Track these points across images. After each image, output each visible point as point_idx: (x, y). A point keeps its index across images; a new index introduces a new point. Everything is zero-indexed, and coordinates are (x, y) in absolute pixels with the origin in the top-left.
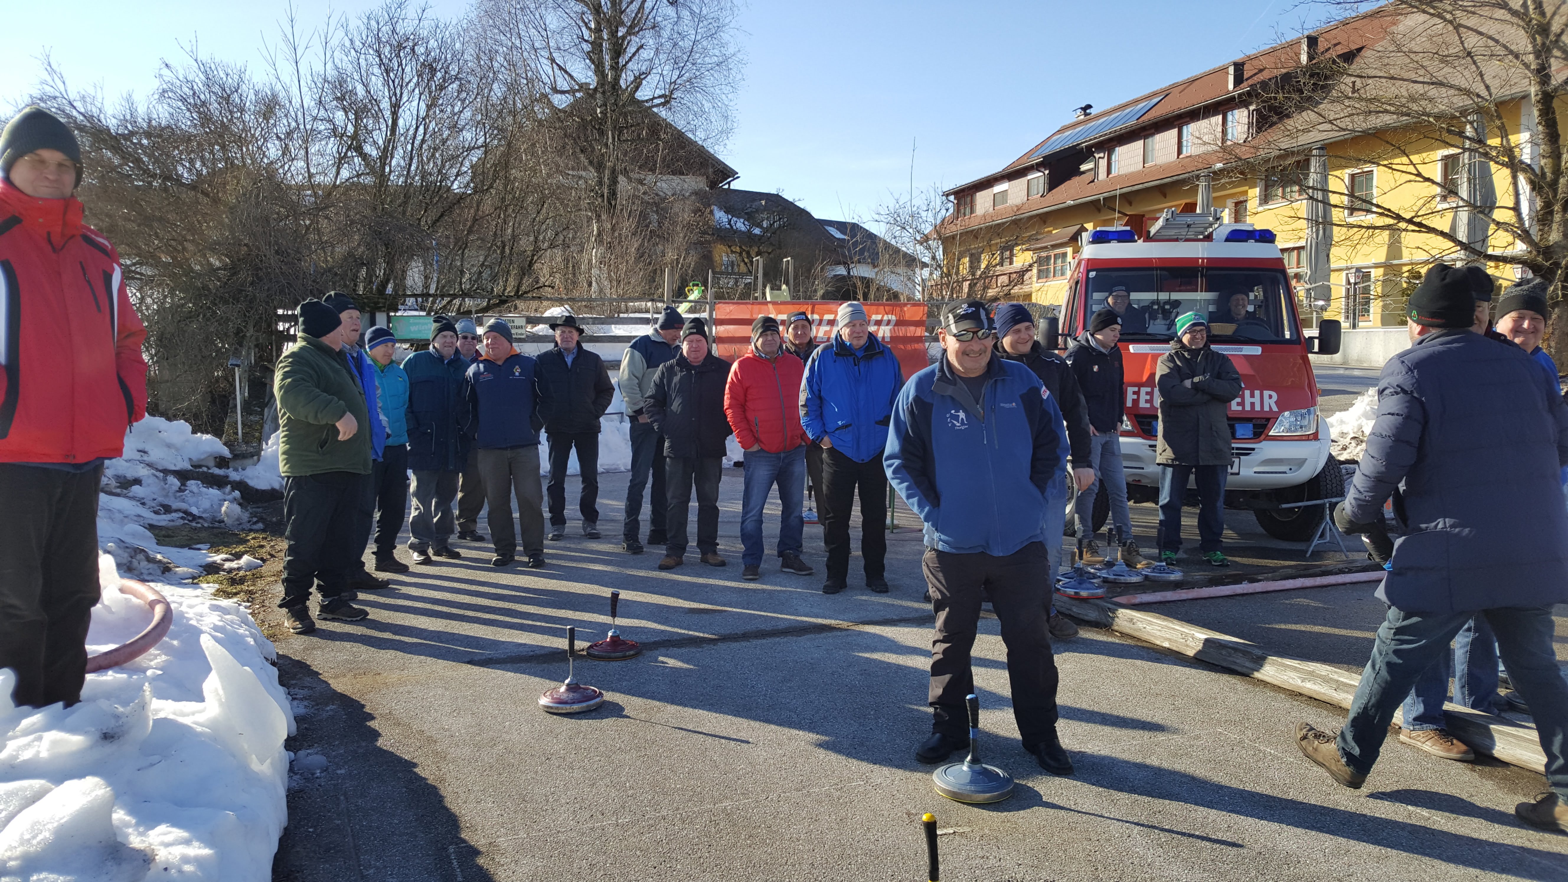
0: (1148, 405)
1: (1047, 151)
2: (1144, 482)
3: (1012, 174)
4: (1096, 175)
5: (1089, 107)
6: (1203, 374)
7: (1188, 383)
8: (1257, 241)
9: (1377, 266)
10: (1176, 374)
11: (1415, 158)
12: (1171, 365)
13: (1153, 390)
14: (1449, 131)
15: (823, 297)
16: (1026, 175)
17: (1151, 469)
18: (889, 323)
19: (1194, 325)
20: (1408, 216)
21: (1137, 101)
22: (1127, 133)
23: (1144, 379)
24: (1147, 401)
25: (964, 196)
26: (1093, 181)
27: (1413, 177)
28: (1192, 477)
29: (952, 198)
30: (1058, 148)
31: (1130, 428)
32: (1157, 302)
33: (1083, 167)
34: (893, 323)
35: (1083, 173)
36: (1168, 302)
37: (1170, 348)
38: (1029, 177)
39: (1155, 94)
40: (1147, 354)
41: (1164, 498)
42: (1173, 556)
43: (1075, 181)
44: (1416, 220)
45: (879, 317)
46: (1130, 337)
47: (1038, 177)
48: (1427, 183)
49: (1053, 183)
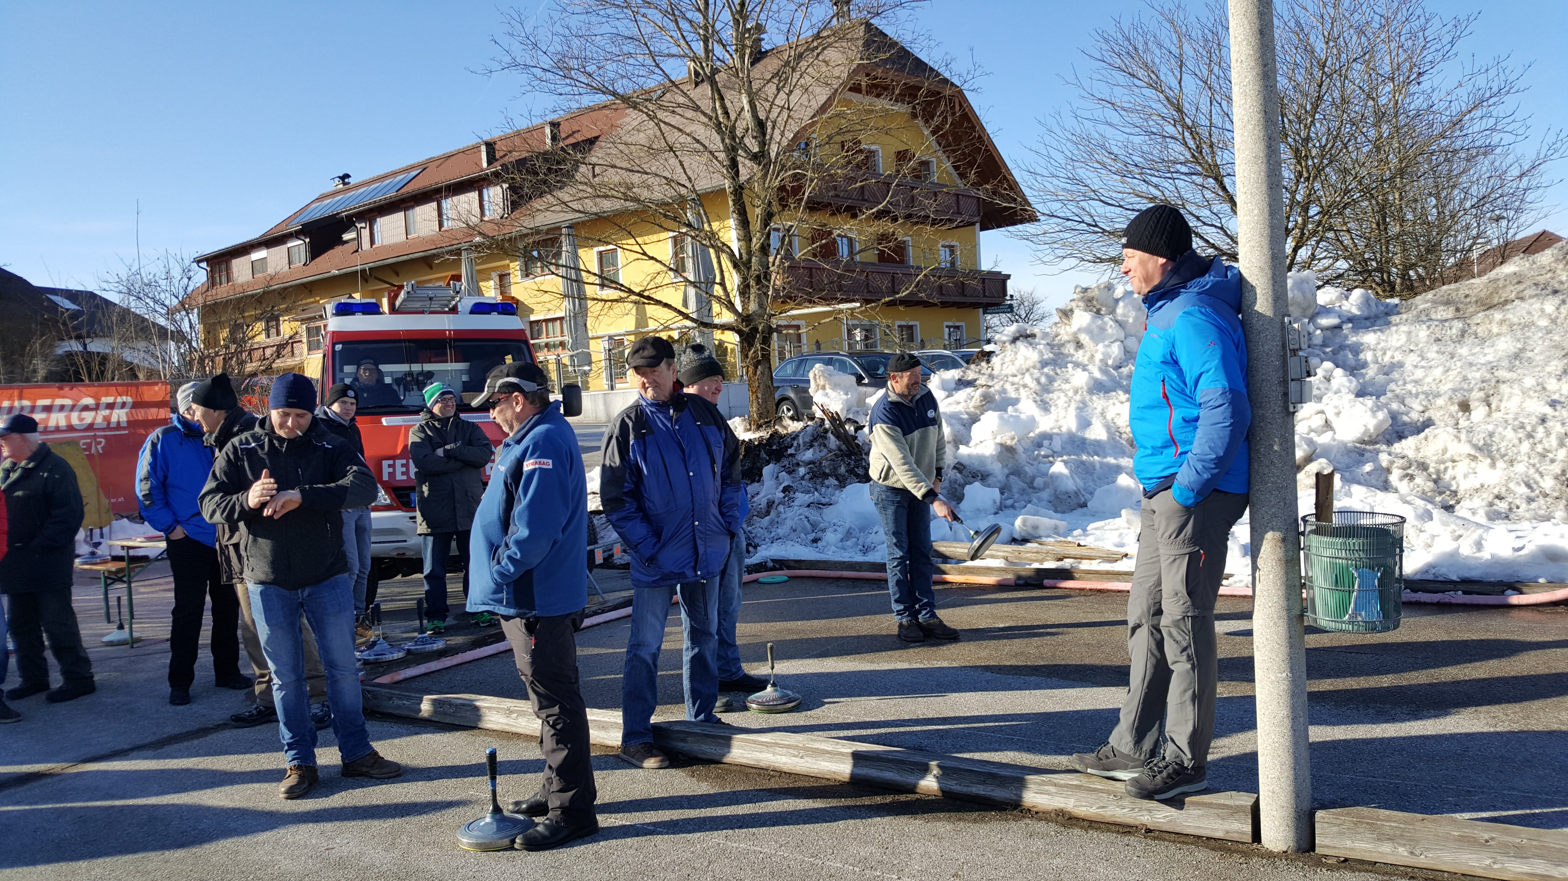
0: (405, 477)
1: (307, 218)
2: (409, 554)
3: (271, 241)
4: (360, 245)
5: (347, 176)
6: (455, 441)
7: (440, 452)
8: (499, 313)
9: (629, 333)
10: (428, 443)
11: (639, 240)
12: (422, 435)
13: (408, 462)
14: (665, 216)
15: (46, 379)
16: (285, 243)
17: (414, 541)
18: (123, 405)
19: (443, 394)
20: (637, 290)
21: (395, 174)
22: (387, 204)
23: (399, 452)
24: (403, 473)
25: (219, 264)
26: (357, 251)
27: (640, 256)
28: (454, 544)
29: (204, 265)
30: (317, 216)
31: (388, 501)
32: (410, 373)
33: (346, 237)
34: (129, 406)
35: (346, 242)
36: (421, 373)
37: (420, 419)
38: (289, 245)
39: (412, 167)
40: (401, 426)
41: (427, 568)
42: (442, 625)
43: (338, 250)
44: (646, 294)
45: (110, 400)
46: (383, 410)
47: (298, 245)
48: (652, 262)
49: (316, 251)
